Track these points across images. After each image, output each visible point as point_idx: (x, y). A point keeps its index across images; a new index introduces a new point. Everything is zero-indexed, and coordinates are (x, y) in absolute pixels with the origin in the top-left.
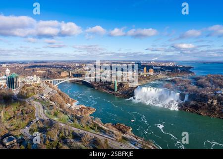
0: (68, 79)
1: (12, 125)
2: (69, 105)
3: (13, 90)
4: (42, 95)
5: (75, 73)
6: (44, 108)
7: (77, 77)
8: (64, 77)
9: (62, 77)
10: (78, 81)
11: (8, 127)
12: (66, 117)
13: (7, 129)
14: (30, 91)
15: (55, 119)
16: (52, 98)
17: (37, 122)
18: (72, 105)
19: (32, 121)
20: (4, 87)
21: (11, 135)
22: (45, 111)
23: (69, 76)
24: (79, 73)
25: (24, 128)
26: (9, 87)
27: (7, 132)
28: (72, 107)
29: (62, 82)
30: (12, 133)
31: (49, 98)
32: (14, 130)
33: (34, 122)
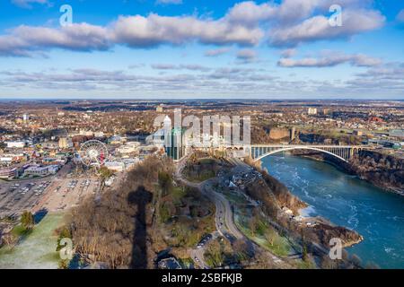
0: (286, 147)
1: (173, 236)
2: (289, 212)
3: (174, 161)
4: (231, 179)
5: (304, 132)
6: (232, 208)
7: (311, 143)
8: (278, 141)
9: (272, 141)
10: (311, 153)
11: (167, 238)
12: (284, 240)
13: (165, 241)
14: (205, 166)
15: (259, 240)
16: (250, 189)
17: (220, 238)
18: (295, 214)
19: (210, 236)
20: (159, 153)
21: (172, 256)
22: (236, 218)
23: (288, 140)
24: (316, 132)
25: (193, 247)
26: (168, 154)
27: (165, 247)
28: (297, 219)
29: (272, 152)
30: (174, 251)
31: (243, 187)
32: (178, 246)
33: (214, 237)
